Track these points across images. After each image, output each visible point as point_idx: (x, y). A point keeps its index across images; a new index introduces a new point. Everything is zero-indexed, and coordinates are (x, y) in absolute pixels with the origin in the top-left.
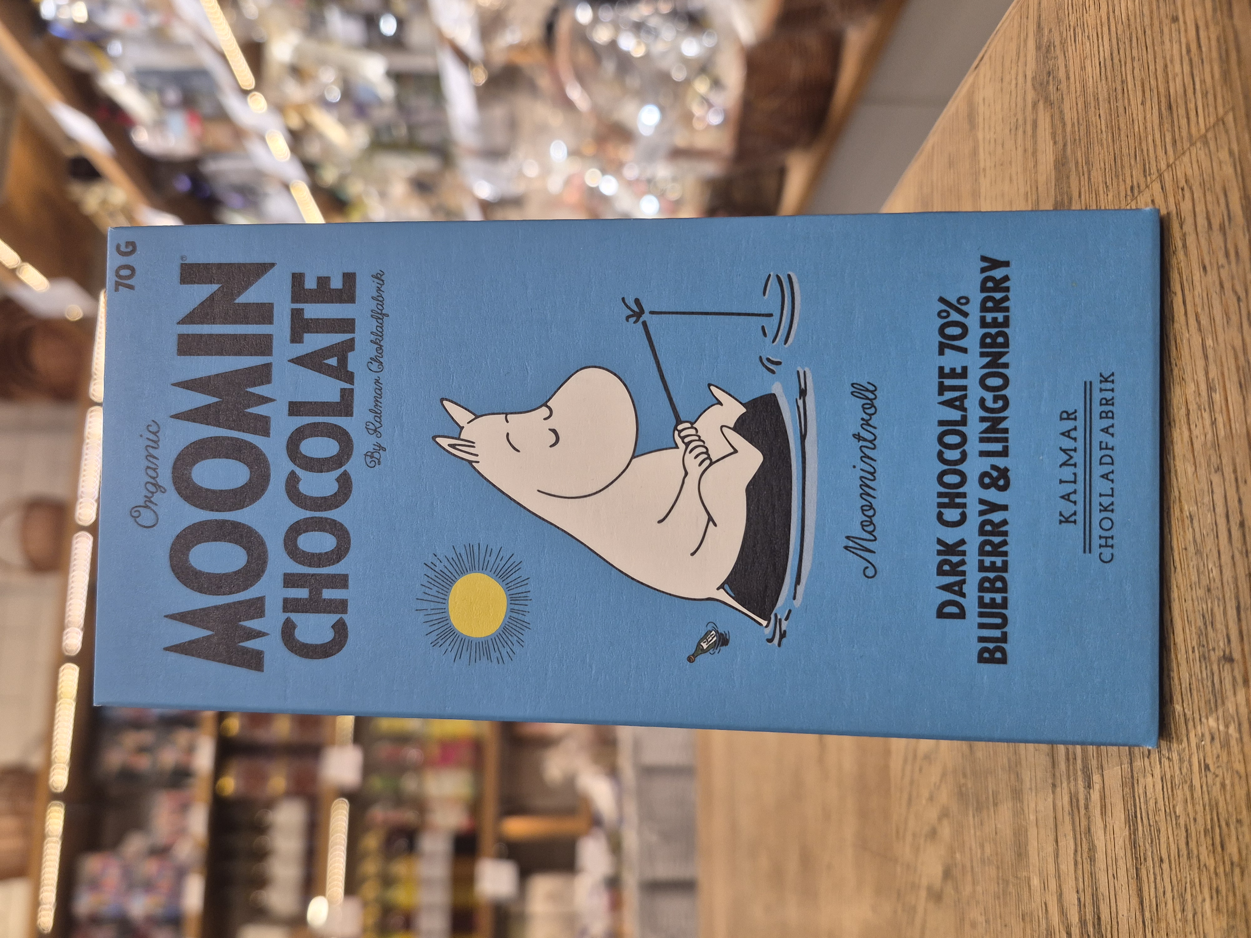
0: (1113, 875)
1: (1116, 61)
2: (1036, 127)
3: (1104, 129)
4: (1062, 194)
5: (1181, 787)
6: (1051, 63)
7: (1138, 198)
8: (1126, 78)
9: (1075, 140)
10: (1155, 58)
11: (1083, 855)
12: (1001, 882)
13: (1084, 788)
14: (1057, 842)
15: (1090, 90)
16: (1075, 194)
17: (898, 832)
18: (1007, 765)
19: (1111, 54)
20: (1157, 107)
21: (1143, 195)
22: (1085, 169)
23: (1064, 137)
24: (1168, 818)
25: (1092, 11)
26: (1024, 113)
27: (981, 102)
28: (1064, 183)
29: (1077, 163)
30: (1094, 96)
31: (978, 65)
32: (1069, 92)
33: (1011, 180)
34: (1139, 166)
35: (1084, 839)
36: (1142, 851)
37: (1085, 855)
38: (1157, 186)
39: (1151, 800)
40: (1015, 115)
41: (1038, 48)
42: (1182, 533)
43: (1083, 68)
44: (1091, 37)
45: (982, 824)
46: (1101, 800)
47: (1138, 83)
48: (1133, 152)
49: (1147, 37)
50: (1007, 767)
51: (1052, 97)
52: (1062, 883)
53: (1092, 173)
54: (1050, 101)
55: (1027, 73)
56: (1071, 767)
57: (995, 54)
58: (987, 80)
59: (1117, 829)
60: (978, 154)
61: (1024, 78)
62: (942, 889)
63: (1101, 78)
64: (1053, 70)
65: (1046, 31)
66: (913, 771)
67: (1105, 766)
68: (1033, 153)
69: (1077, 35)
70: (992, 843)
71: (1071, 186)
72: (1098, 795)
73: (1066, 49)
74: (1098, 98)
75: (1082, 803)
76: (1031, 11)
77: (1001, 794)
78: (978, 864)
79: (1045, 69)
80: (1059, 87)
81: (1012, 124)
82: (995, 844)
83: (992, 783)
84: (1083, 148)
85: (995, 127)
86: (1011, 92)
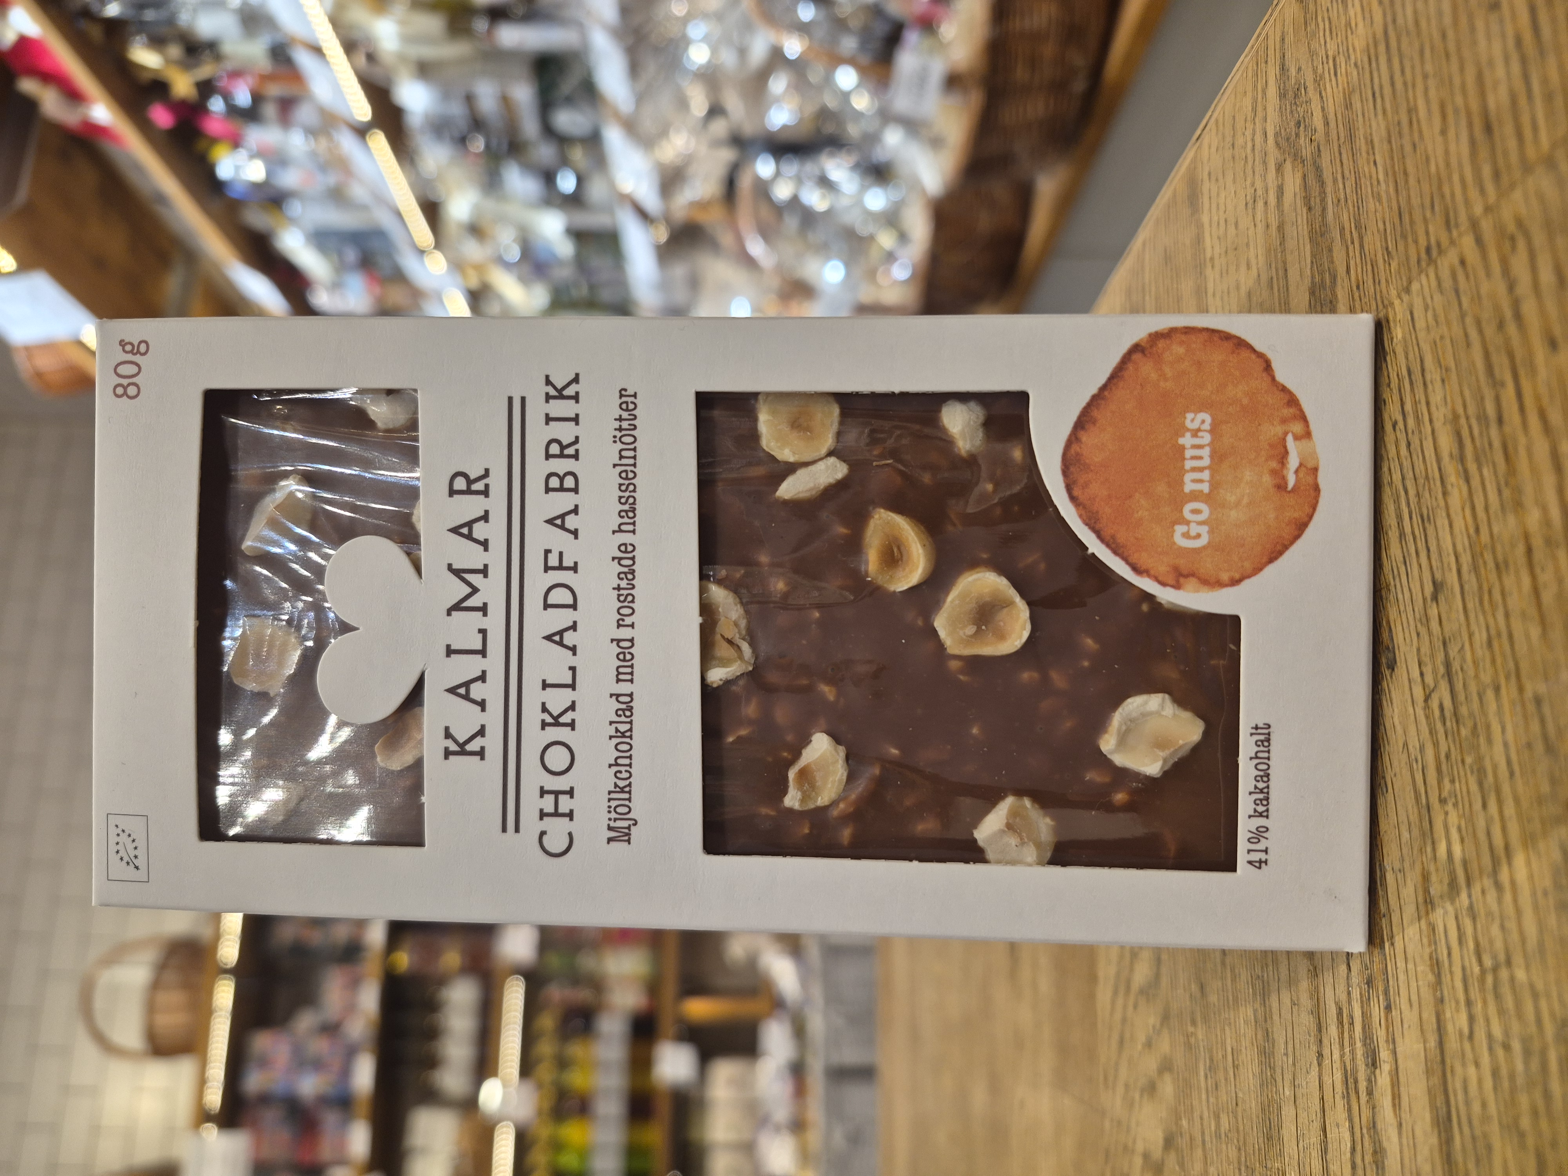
1: (1399, 85)
2: (1283, 193)
3: (1381, 177)
4: (1321, 273)
5: (1526, 1091)
6: (1301, 109)
7: (1439, 262)
8: (1416, 104)
9: (1339, 201)
10: (1462, 67)
11: (1366, 1157)
12: (1243, 1169)
13: (1367, 1065)
14: (1324, 1130)
15: (1360, 133)
16: (1341, 270)
17: (1106, 1078)
18: (1253, 1018)
19: (1392, 78)
20: (1466, 131)
22: (1355, 235)
24: (1506, 1133)
25: (1361, 30)
26: (1265, 180)
27: (1206, 177)
28: (1325, 257)
29: (1342, 230)
30: (1366, 138)
31: (1200, 135)
32: (1329, 140)
33: (1248, 265)
34: (1439, 218)
36: (1460, 1169)
37: (1368, 1158)
38: (1468, 242)
39: (1475, 1101)
40: (1253, 184)
41: (1282, 95)
43: (1348, 107)
44: (1360, 63)
45: (1217, 1089)
46: (1393, 1086)
47: (1435, 108)
48: (1429, 201)
49: (1448, 41)
50: (1253, 1021)
51: (1304, 151)
53: (1366, 239)
54: (1301, 157)
55: (1268, 130)
56: (1346, 1035)
57: (1224, 116)
58: (1213, 149)
59: (1418, 1132)
60: (1204, 241)
61: (1263, 137)
62: (1163, 1160)
63: (1376, 115)
64: (1304, 118)
65: (1293, 71)
66: (1125, 1007)
67: (1398, 1040)
68: (1278, 227)
69: (1338, 67)
70: (1231, 1114)
71: (1335, 259)
72: (1388, 1079)
73: (1322, 88)
74: (1372, 141)
75: (1363, 1085)
76: (1271, 52)
77: (1244, 1055)
78: (1211, 1138)
79: (1292, 119)
80: (1313, 138)
81: (1248, 198)
82: (1236, 1118)
83: (1231, 1037)
84: (1351, 207)
85: (1225, 205)
86: (1246, 157)
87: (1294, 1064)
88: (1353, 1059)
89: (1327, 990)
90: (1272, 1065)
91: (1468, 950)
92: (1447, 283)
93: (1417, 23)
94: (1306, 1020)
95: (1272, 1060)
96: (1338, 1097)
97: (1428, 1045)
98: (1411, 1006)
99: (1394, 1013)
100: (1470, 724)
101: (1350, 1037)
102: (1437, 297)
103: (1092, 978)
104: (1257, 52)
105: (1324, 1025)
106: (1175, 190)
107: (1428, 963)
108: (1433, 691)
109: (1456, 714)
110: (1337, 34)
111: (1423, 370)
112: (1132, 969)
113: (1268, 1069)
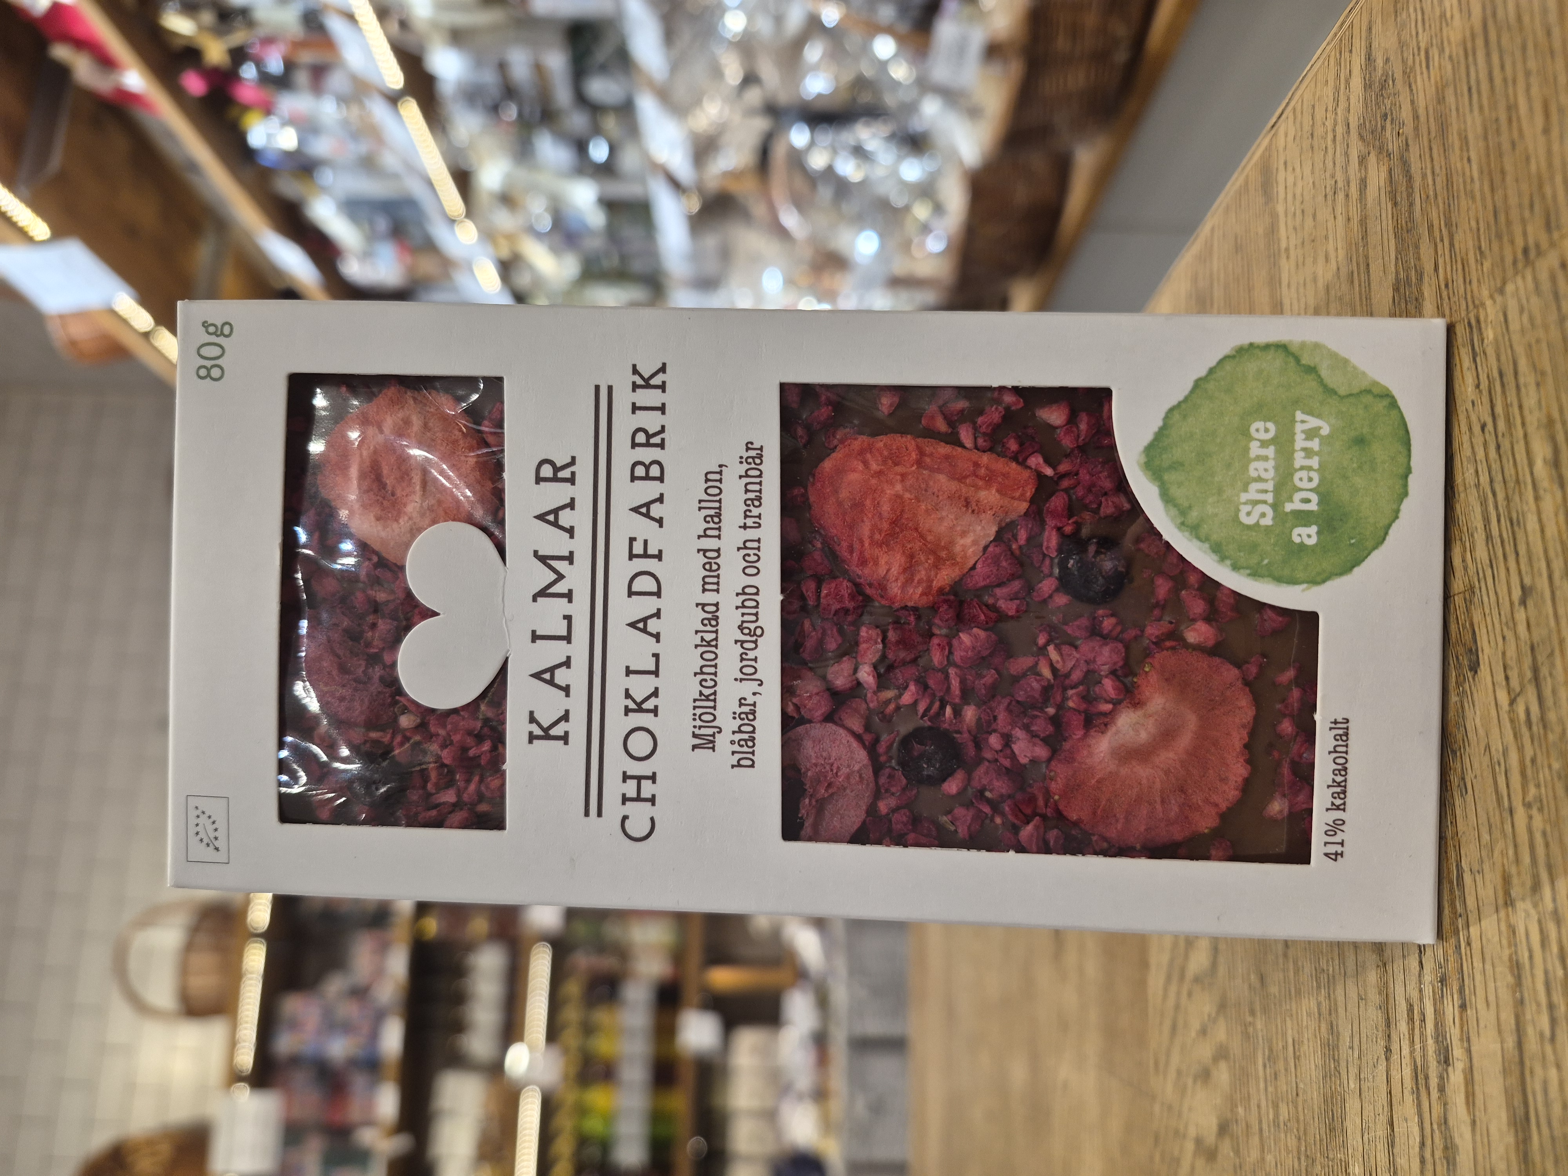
1: (1498, 81)
2: (1366, 186)
4: (1407, 270)
6: (1388, 102)
7: (1537, 264)
9: (1428, 197)
11: (1436, 1152)
12: (1303, 1158)
13: (1439, 1062)
14: (1391, 1123)
15: (1453, 128)
16: (1429, 267)
17: (1156, 1064)
18: (1316, 1010)
19: (1490, 71)
22: (1445, 234)
25: (1457, 22)
26: (1346, 173)
27: (1281, 167)
28: (1411, 254)
29: (1431, 227)
30: (1460, 134)
31: (1275, 123)
32: (1418, 134)
33: (1327, 259)
34: (1539, 220)
37: (1438, 1154)
40: (1333, 176)
41: (1368, 86)
43: (1440, 99)
45: (1276, 1078)
46: (1466, 1083)
47: (1537, 106)
50: (1317, 1014)
51: (1390, 145)
53: (1457, 238)
54: (1387, 151)
55: (1351, 120)
56: (1417, 1031)
57: (1302, 104)
58: (1290, 137)
59: (1493, 1129)
60: (1278, 231)
61: (1346, 128)
62: (1216, 1146)
63: (1471, 111)
64: (1391, 110)
65: (1380, 62)
66: (1178, 994)
67: (1474, 1038)
68: (1360, 220)
69: (1431, 60)
70: (1290, 1104)
71: (1422, 257)
72: (1462, 1077)
73: (1412, 80)
74: (1466, 137)
75: (1434, 1082)
76: (1356, 42)
77: (1306, 1047)
78: (1269, 1126)
79: (1378, 111)
80: (1401, 131)
81: (1328, 189)
82: (1296, 1107)
83: (1292, 1029)
84: (1441, 205)
85: (1302, 195)
86: (1326, 148)
87: (1360, 1058)
88: (1424, 1056)
89: (1397, 986)
90: (1336, 1057)
91: (1551, 954)
92: (1546, 286)
93: (1519, 18)
94: (1373, 1015)
95: (1336, 1053)
96: (1407, 1093)
97: (1505, 1045)
98: (1488, 1005)
99: (1469, 1011)
100: (1558, 729)
101: (1421, 1034)
102: (1535, 301)
103: (1144, 964)
104: (1341, 40)
105: (1392, 1021)
106: (1247, 176)
107: (1508, 964)
108: (1519, 694)
109: (1543, 719)
110: (1430, 26)
111: (1516, 373)
112: (1186, 957)
113: (1332, 1061)
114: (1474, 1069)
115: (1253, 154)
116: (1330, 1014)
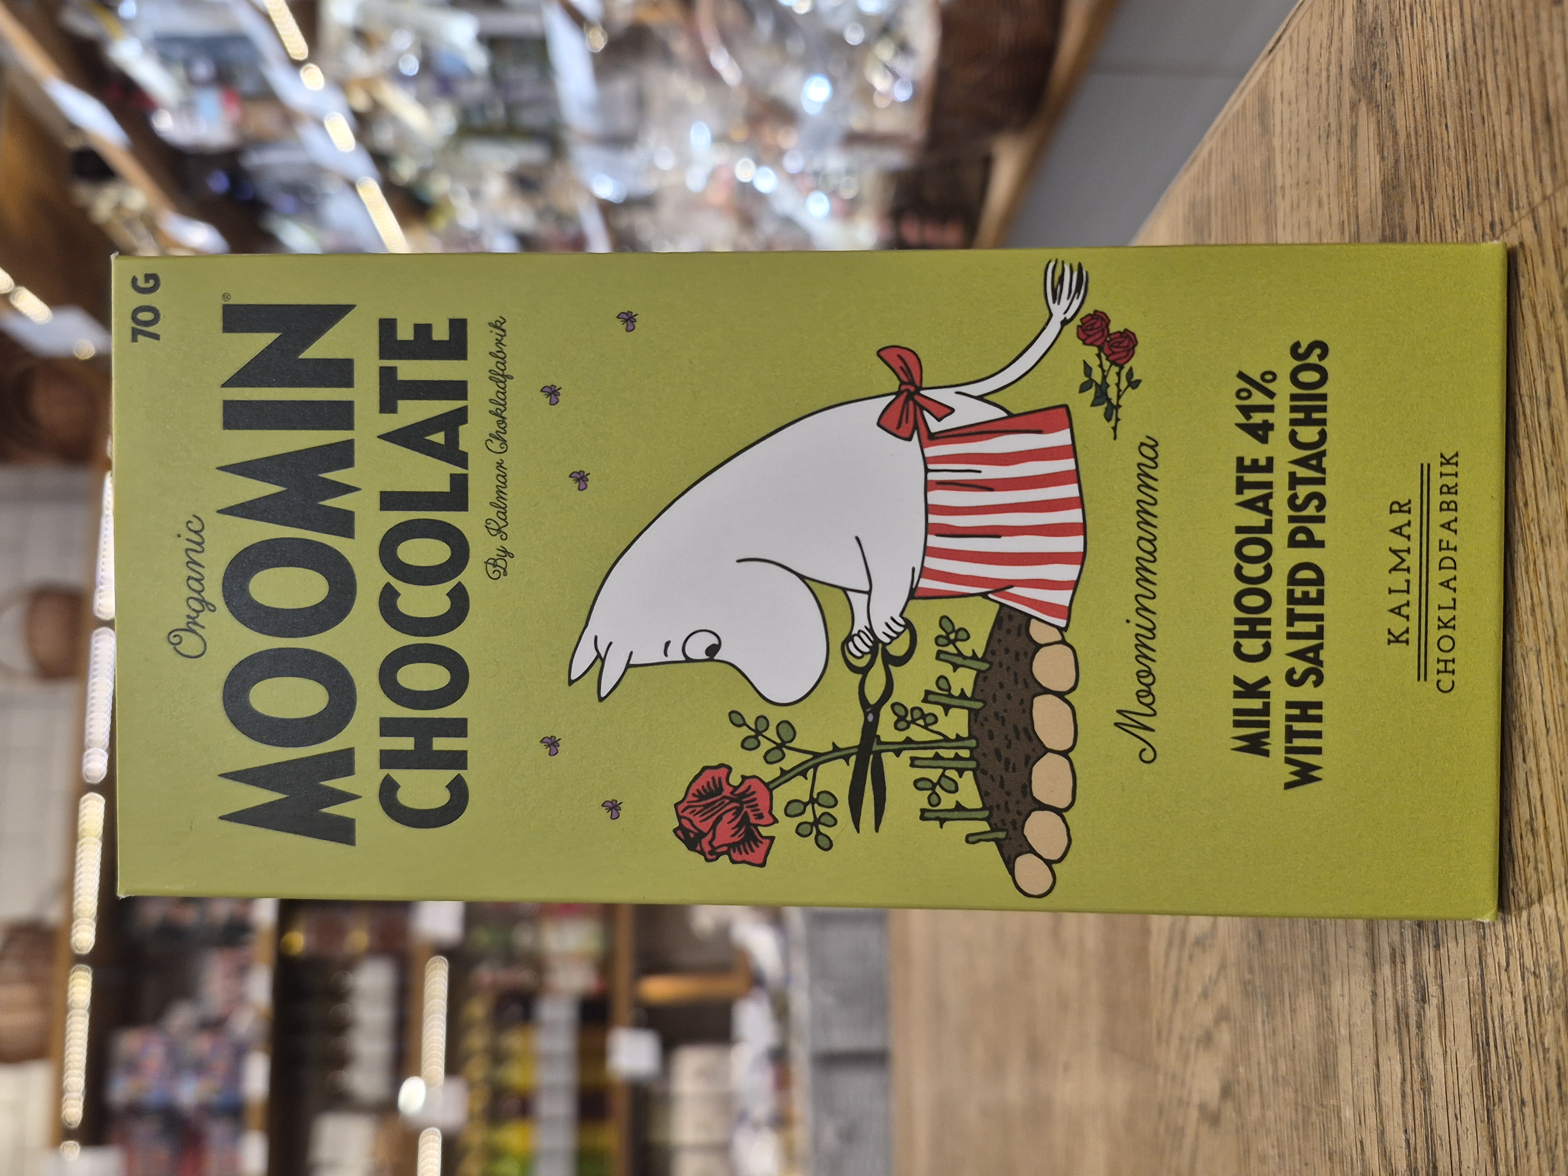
0: (1456, 1115)
1: (1471, 53)
2: (1356, 135)
3: (1452, 144)
4: (1392, 227)
5: (1551, 1012)
6: (1377, 51)
8: (1485, 77)
9: (1411, 156)
10: (1527, 53)
11: (1415, 1085)
12: (1300, 1109)
13: (1416, 1001)
14: (1377, 1065)
15: (1433, 91)
16: (1411, 228)
17: (1159, 1033)
19: (1464, 44)
20: (1529, 118)
21: (1508, 235)
22: (1426, 195)
23: (1396, 152)
24: (1534, 1050)
26: (1339, 117)
27: (1278, 97)
28: (1396, 212)
29: (1413, 187)
30: (1439, 99)
31: (1273, 48)
32: (1403, 91)
33: (1320, 204)
34: (1503, 195)
35: (1415, 1066)
36: (1495, 1088)
37: (1417, 1086)
38: (1527, 225)
39: (1509, 1026)
40: (1326, 118)
41: (1359, 30)
42: (1558, 685)
43: (1423, 60)
44: (1435, 19)
45: (1274, 1034)
46: (1439, 1017)
47: (1503, 87)
48: (1494, 176)
49: (1516, 24)
50: (1310, 965)
51: (1379, 96)
52: (1384, 1119)
53: (1435, 201)
54: (1376, 101)
55: (1344, 63)
56: (1399, 974)
57: (1298, 34)
58: (1287, 68)
59: (1461, 1055)
60: (1274, 167)
61: (1339, 70)
62: (1219, 1110)
63: (1449, 76)
64: (1380, 60)
65: (1370, 8)
66: (1180, 959)
67: (1446, 975)
68: (1352, 169)
69: (1415, 16)
70: (1288, 1058)
71: (1406, 216)
72: (1436, 1012)
73: (1398, 34)
74: (1444, 103)
75: (1413, 1019)
77: (1302, 1000)
78: (1268, 1083)
79: (1368, 59)
80: (1388, 84)
81: (1322, 130)
82: (1293, 1060)
83: (1288, 983)
84: (1422, 166)
85: (1297, 132)
86: (1320, 86)
87: (1350, 1005)
88: (1405, 996)
89: (1381, 932)
90: (1329, 1007)
94: (1361, 962)
95: (1328, 1002)
96: (1390, 1032)
97: (1471, 979)
98: (1457, 943)
99: (1441, 950)
101: (1402, 975)
103: (1145, 933)
105: (1378, 965)
106: (1245, 101)
113: (1325, 1011)
114: (1445, 1002)
115: (1251, 77)
116: (1322, 965)
